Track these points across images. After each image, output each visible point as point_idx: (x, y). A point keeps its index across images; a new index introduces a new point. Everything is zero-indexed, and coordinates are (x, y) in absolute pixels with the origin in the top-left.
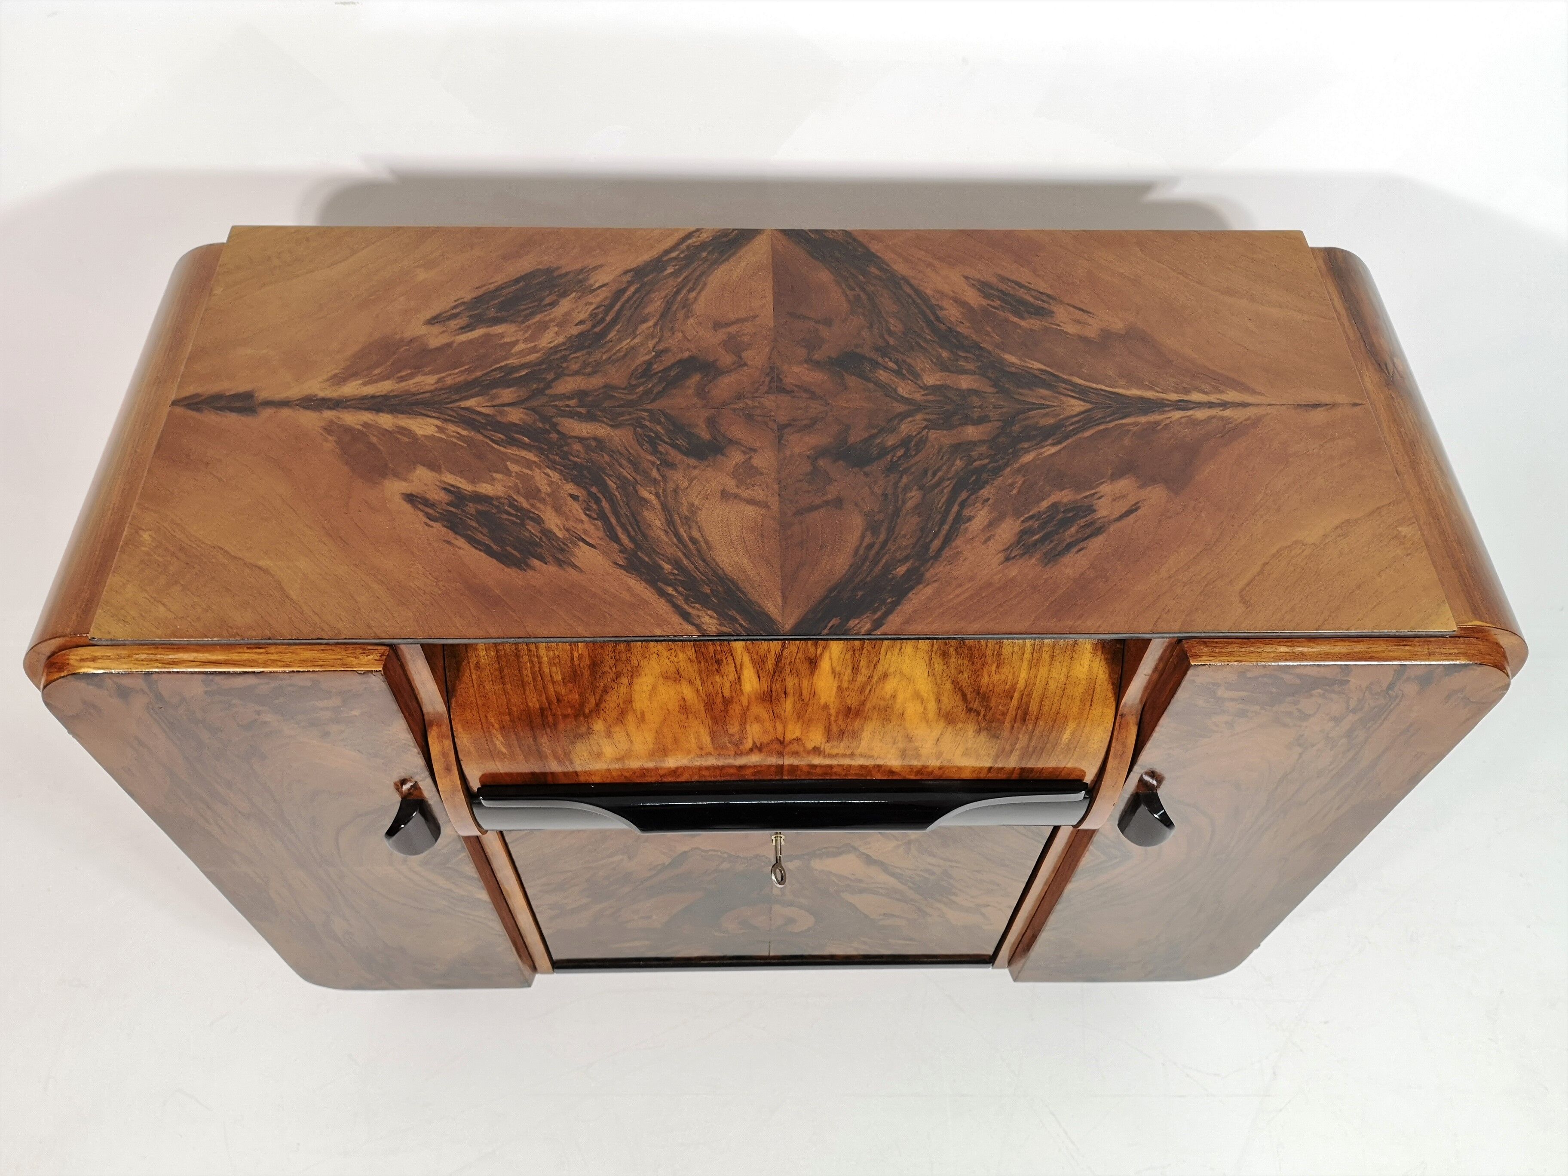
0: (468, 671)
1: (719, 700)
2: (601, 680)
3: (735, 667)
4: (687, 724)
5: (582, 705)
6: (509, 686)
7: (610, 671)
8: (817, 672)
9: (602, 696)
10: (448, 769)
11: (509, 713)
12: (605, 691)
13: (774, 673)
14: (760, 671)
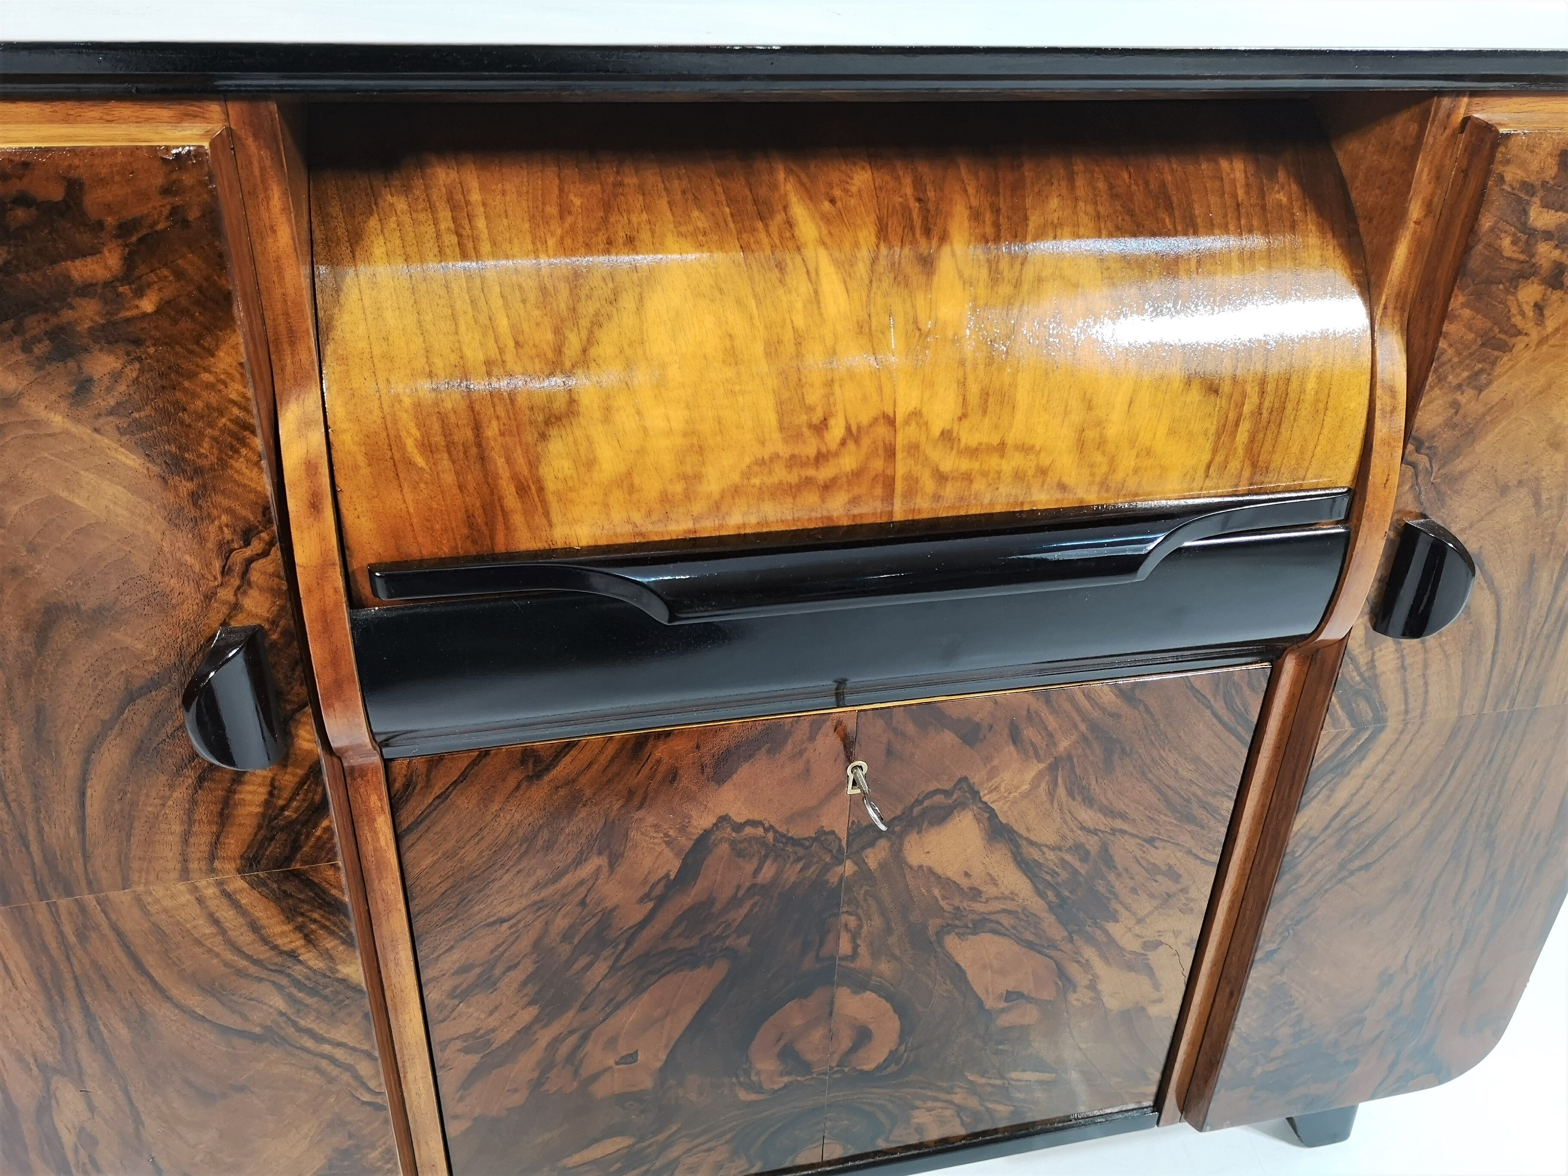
0: (357, 291)
1: (788, 336)
2: (590, 302)
3: (808, 272)
4: (737, 388)
5: (559, 351)
6: (428, 318)
7: (602, 284)
8: (936, 278)
9: (591, 332)
10: (315, 506)
11: (431, 372)
12: (597, 323)
13: (871, 282)
14: (848, 279)
